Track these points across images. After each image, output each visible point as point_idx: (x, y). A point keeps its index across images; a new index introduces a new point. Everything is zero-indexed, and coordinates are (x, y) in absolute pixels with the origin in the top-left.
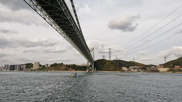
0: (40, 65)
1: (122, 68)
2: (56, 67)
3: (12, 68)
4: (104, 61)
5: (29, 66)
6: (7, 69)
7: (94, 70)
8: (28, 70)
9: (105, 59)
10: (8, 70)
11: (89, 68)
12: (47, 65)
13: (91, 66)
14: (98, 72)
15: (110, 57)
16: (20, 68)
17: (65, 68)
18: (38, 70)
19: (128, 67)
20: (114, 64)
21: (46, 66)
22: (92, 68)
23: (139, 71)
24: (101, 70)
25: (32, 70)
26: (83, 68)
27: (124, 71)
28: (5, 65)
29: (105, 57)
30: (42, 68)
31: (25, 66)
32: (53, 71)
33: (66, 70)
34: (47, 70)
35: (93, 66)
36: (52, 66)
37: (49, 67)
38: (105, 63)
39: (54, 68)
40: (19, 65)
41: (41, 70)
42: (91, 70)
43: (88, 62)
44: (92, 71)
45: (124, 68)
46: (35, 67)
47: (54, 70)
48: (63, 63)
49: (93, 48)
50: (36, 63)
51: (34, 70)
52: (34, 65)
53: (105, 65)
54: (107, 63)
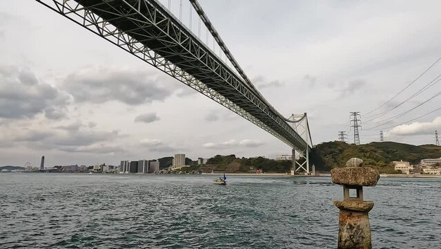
0: (188, 161)
1: (394, 165)
2: (220, 164)
3: (134, 167)
4: (339, 148)
5: (165, 163)
6: (125, 170)
7: (310, 170)
8: (162, 172)
9: (345, 140)
10: (127, 172)
11: (297, 166)
12: (202, 160)
13: (301, 161)
14: (321, 175)
15: (357, 135)
16: (149, 168)
17: (239, 165)
18: (181, 172)
19: (414, 162)
20: (368, 155)
21: (199, 163)
22: (305, 166)
25: (169, 173)
26: (281, 166)
27: (400, 172)
28: (122, 162)
29: (345, 136)
30: (191, 167)
31: (157, 164)
32: (212, 173)
33: (241, 170)
34: (200, 172)
35: (307, 161)
36: (211, 161)
37: (204, 165)
38: (341, 151)
39: (214, 168)
40: (146, 161)
41: (187, 172)
42: (302, 170)
43: (293, 151)
44: (306, 174)
45: (400, 165)
46: (178, 165)
47: (215, 171)
48: (234, 156)
49: (305, 114)
50: (177, 156)
51: (175, 173)
52: (174, 161)
53: (341, 156)
54: (347, 152)
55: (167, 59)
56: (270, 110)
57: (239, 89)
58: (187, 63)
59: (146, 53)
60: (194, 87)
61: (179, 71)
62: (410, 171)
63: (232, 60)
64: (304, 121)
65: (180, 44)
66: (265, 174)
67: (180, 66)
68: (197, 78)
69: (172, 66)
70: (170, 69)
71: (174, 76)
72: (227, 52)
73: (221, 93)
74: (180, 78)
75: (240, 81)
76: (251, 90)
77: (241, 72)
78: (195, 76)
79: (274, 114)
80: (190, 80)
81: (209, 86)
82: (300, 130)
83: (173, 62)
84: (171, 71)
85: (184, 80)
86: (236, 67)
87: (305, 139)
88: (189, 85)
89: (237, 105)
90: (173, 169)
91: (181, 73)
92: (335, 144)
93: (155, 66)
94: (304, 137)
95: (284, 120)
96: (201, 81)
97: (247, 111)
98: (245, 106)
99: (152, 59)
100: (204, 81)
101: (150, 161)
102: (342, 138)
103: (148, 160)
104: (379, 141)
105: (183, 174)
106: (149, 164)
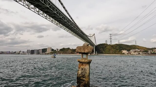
0: (53, 50)
1: (122, 52)
2: (64, 51)
3: (32, 52)
4: (105, 46)
5: (44, 51)
6: (29, 53)
7: (95, 53)
8: (43, 54)
9: (107, 43)
10: (29, 54)
12: (58, 49)
14: (99, 55)
15: (111, 41)
16: (38, 52)
17: (71, 51)
19: (128, 50)
20: (114, 48)
21: (57, 51)
23: (139, 54)
24: (102, 53)
25: (46, 54)
27: (124, 54)
28: (28, 50)
29: (107, 42)
30: (54, 52)
31: (41, 51)
32: (61, 54)
33: (72, 53)
34: (57, 54)
35: (94, 50)
36: (61, 50)
37: (59, 51)
38: (106, 47)
39: (62, 52)
41: (52, 54)
45: (124, 51)
46: (49, 51)
47: (62, 53)
48: (69, 48)
49: (94, 34)
50: (49, 48)
51: (48, 54)
52: (47, 50)
53: (105, 48)
54: (108, 47)
55: (43, 12)
56: (82, 32)
57: (71, 24)
58: (51, 14)
59: (35, 9)
61: (48, 17)
62: (127, 53)
63: (68, 14)
64: (94, 36)
65: (48, 6)
66: (79, 54)
67: (48, 15)
68: (55, 20)
70: (45, 16)
71: (46, 19)
72: (66, 11)
73: (64, 26)
74: (49, 19)
75: (71, 22)
76: (75, 25)
77: (71, 18)
78: (54, 19)
79: (83, 34)
80: (52, 20)
81: (60, 23)
82: (92, 40)
83: (46, 13)
84: (45, 17)
85: (50, 20)
86: (70, 16)
87: (94, 43)
88: (52, 22)
89: (70, 30)
90: (47, 53)
91: (49, 17)
92: (104, 44)
93: (39, 14)
95: (87, 36)
96: (57, 21)
97: (74, 32)
98: (73, 31)
99: (37, 12)
100: (58, 21)
101: (38, 50)
102: (106, 42)
104: (118, 43)
105: (51, 54)
106: (38, 51)
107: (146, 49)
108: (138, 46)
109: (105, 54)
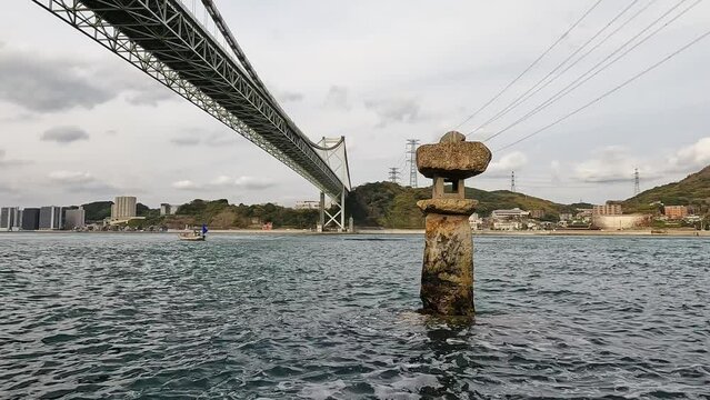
0: (141, 209)
2: (199, 213)
3: (33, 219)
4: (389, 191)
5: (97, 213)
6: (12, 225)
7: (346, 224)
8: (91, 228)
9: (397, 181)
10: (14, 229)
11: (327, 218)
12: (168, 207)
13: (334, 210)
14: (362, 231)
15: (414, 174)
16: (63, 221)
17: (232, 217)
18: (128, 227)
19: (484, 214)
21: (163, 212)
22: (338, 218)
23: (525, 227)
24: (375, 224)
25: (105, 229)
26: (305, 218)
28: (5, 210)
29: (397, 175)
30: (147, 219)
31: (81, 214)
32: (186, 230)
33: (238, 225)
34: (165, 228)
35: (342, 211)
36: (185, 209)
37: (172, 217)
38: (392, 197)
39: (191, 221)
40: (57, 209)
41: (140, 228)
42: (334, 225)
43: (322, 195)
44: (340, 231)
46: (121, 215)
47: (192, 226)
48: (226, 201)
49: (343, 138)
50: (121, 200)
51: (116, 229)
52: (114, 209)
53: (390, 203)
54: (399, 199)
55: (99, 15)
56: (288, 127)
57: (237, 86)
58: (141, 28)
60: (155, 74)
61: (124, 40)
62: (479, 226)
63: (226, 33)
64: (341, 147)
66: (275, 231)
67: (126, 33)
68: (160, 58)
69: (111, 30)
70: (106, 35)
71: (114, 51)
72: (217, 19)
73: (205, 91)
74: (127, 55)
75: (241, 73)
76: (257, 90)
77: (242, 58)
78: (155, 55)
79: (295, 134)
80: (147, 62)
81: (183, 76)
82: (334, 162)
83: (112, 22)
84: (109, 39)
85: (134, 59)
86: (234, 47)
87: (339, 177)
88: (145, 70)
89: (234, 114)
90: (112, 223)
91: (128, 45)
92: (385, 185)
93: (74, 24)
94: (340, 173)
95: (310, 145)
97: (250, 126)
99: (68, 10)
100: (173, 66)
101: (64, 208)
102: (394, 178)
103: (61, 206)
105: (133, 231)
106: (64, 213)
107: (549, 210)
108: (522, 195)
109: (386, 228)
